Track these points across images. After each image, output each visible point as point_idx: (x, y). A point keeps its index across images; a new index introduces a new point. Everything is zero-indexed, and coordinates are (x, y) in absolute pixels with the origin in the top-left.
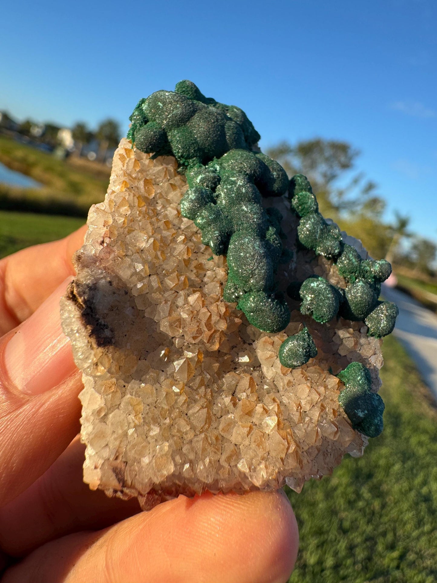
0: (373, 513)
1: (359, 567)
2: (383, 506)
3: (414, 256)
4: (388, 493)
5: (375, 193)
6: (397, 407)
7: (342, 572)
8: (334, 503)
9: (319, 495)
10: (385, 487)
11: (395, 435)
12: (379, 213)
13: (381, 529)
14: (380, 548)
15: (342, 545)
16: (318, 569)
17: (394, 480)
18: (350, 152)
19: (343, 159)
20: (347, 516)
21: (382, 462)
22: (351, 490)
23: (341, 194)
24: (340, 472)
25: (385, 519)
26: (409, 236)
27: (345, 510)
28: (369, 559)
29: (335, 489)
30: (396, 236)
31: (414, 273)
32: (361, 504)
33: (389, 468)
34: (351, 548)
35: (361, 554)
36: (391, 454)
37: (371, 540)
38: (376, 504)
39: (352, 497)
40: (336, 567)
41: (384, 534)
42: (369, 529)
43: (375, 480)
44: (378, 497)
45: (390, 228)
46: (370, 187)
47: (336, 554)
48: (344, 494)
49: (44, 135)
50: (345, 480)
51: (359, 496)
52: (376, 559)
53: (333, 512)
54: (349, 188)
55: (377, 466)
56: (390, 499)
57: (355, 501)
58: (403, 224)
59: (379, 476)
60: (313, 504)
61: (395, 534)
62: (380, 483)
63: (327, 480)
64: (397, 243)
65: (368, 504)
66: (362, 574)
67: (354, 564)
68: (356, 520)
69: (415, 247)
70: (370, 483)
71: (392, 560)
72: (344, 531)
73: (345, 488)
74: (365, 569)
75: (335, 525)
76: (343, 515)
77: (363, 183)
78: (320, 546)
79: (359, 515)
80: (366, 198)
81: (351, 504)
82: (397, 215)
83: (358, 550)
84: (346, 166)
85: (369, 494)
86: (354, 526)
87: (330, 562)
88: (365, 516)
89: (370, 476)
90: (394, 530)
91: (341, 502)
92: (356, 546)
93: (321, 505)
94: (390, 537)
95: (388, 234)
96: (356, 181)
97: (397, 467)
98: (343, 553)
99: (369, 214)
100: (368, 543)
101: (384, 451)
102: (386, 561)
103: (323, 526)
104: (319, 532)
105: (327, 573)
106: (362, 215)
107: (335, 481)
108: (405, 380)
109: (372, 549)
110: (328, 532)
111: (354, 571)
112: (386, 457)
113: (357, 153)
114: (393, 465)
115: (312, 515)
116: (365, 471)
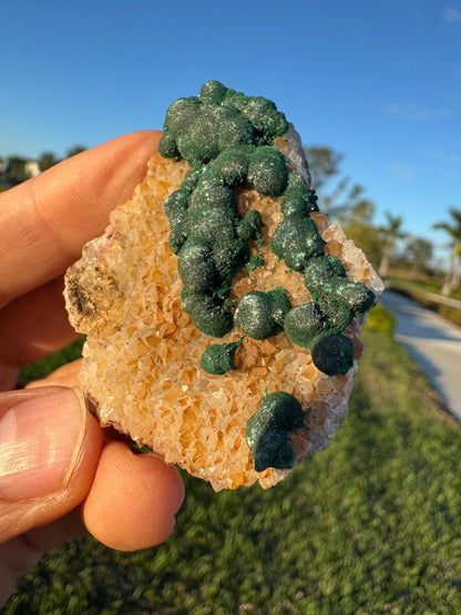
0: (389, 529)
1: (377, 590)
2: (399, 521)
3: (411, 257)
4: (402, 507)
5: (363, 196)
6: (405, 415)
7: (361, 598)
8: (348, 525)
9: (332, 520)
10: (399, 501)
11: (405, 445)
12: (369, 217)
13: (399, 545)
14: (398, 566)
15: (359, 568)
16: (335, 598)
17: (407, 493)
18: (333, 157)
19: (326, 165)
20: (362, 537)
21: (394, 475)
22: (364, 508)
23: (328, 200)
24: (351, 492)
25: (401, 535)
26: (402, 236)
27: (359, 531)
28: (388, 579)
29: (347, 510)
30: (390, 239)
31: (412, 274)
32: (375, 522)
33: (402, 480)
34: (368, 571)
35: (379, 576)
36: (403, 466)
37: (388, 559)
38: (391, 520)
39: (366, 516)
40: (354, 593)
41: (402, 551)
42: (386, 547)
43: (388, 495)
44: (392, 512)
45: (382, 230)
46: (357, 190)
47: (353, 579)
48: (357, 514)
49: (9, 170)
50: (357, 499)
51: (372, 514)
52: (395, 578)
53: (347, 535)
54: (335, 194)
55: (389, 480)
56: (404, 513)
57: (369, 521)
58: (395, 224)
59: (392, 489)
60: (326, 530)
61: (413, 550)
62: (394, 497)
63: (338, 502)
64: (392, 245)
65: (383, 521)
66: (383, 596)
67: (373, 587)
68: (372, 540)
69: (410, 248)
70: (383, 499)
71: (412, 576)
72: (359, 554)
73: (358, 508)
74: (385, 590)
75: (350, 549)
76: (358, 536)
77: (350, 187)
78: (335, 573)
79: (374, 534)
80: (354, 202)
81: (365, 523)
82: (388, 216)
83: (375, 573)
84: (330, 172)
85: (383, 511)
86: (370, 547)
87: (347, 589)
88: (380, 534)
89: (383, 491)
90: (412, 545)
91: (354, 523)
92: (373, 568)
93: (333, 530)
94: (408, 553)
95: (381, 237)
96: (342, 186)
97: (410, 478)
98: (360, 577)
99: (359, 219)
100: (386, 563)
101: (395, 463)
102: (406, 579)
103: (337, 552)
104: (334, 558)
105: (345, 600)
106: (352, 220)
107: (346, 502)
108: (411, 386)
109: (390, 569)
110: (343, 557)
111: (374, 594)
112: (398, 470)
113: (341, 158)
114: (406, 476)
115: (325, 541)
116: (378, 486)
